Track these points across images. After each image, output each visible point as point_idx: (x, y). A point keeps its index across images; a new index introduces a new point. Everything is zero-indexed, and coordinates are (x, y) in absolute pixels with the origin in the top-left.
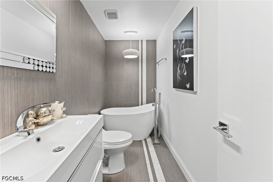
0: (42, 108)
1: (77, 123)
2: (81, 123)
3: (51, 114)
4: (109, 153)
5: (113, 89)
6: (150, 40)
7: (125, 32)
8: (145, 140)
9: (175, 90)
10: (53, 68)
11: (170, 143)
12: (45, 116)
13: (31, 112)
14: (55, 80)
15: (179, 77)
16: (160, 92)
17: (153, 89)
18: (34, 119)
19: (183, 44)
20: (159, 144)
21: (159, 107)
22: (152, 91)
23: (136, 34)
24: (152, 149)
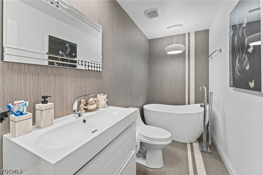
0: (90, 98)
1: (113, 114)
2: (116, 114)
3: (96, 103)
4: (147, 147)
5: (156, 86)
6: (199, 31)
7: (168, 28)
8: (191, 144)
9: (233, 90)
10: (100, 68)
11: (226, 157)
12: (91, 104)
13: (82, 100)
14: (101, 77)
15: (238, 72)
16: (212, 92)
17: (201, 87)
18: (84, 105)
19: (243, 28)
20: (210, 153)
21: (211, 110)
22: (200, 90)
23: (180, 27)
24: (198, 156)
